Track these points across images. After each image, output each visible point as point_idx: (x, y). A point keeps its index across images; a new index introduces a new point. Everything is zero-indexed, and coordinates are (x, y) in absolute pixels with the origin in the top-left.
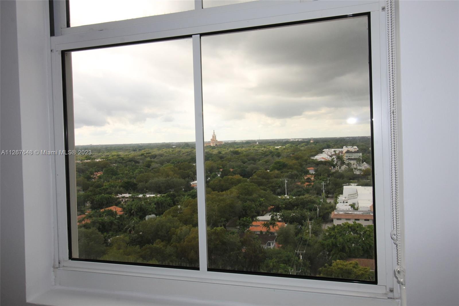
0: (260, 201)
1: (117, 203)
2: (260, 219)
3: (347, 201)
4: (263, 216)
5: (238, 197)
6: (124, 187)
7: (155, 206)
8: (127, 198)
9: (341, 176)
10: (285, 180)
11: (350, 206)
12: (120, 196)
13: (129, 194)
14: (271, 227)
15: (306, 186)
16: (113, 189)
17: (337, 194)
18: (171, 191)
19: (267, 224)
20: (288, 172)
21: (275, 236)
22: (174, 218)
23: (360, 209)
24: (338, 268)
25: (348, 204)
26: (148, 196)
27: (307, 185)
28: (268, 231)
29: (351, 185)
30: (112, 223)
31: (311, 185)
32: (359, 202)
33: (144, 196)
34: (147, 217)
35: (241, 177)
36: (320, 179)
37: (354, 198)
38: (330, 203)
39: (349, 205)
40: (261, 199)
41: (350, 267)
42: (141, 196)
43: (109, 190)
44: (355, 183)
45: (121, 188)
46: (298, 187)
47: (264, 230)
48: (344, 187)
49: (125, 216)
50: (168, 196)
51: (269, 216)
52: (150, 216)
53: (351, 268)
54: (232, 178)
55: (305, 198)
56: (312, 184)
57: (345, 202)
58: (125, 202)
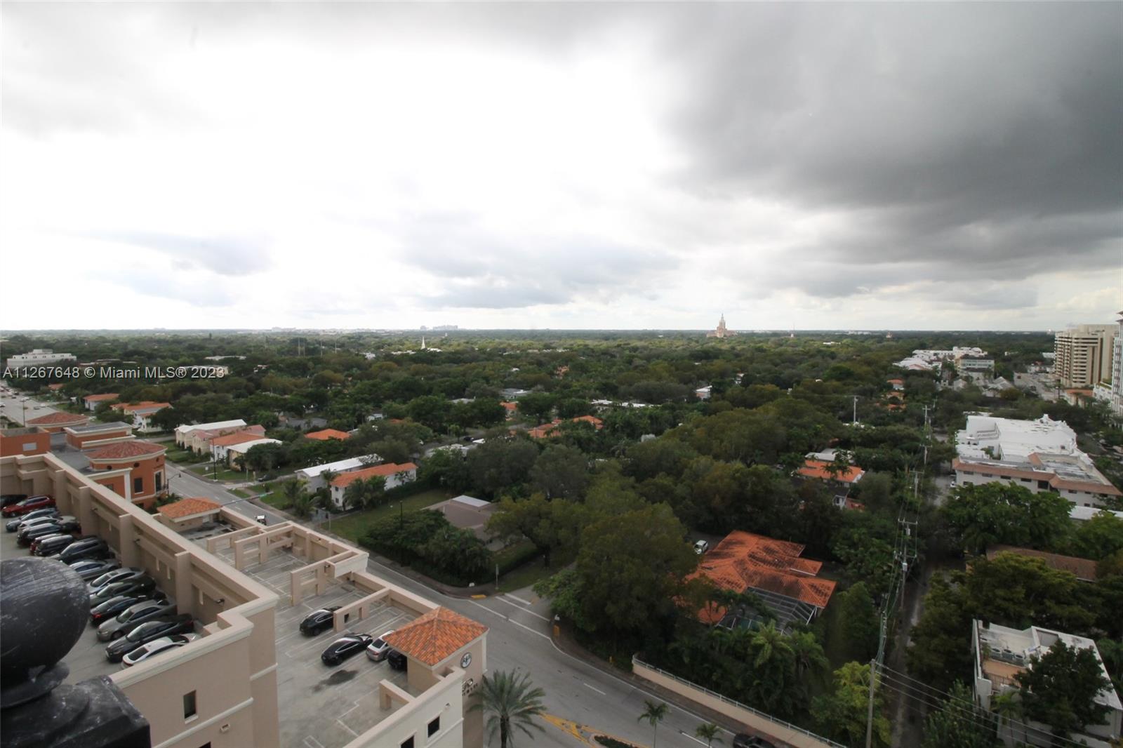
0: (815, 429)
1: (593, 413)
2: (820, 458)
3: (976, 442)
4: (820, 452)
5: (779, 418)
6: (601, 390)
7: (649, 421)
8: (606, 405)
9: (958, 397)
10: (854, 398)
11: (984, 452)
12: (596, 402)
13: (608, 400)
14: (839, 472)
15: (890, 410)
16: (587, 391)
17: (954, 427)
18: (666, 401)
19: (830, 468)
20: (857, 385)
21: (847, 489)
22: (684, 443)
23: (1005, 458)
24: (1010, 566)
25: (979, 447)
26: (636, 405)
27: (892, 409)
28: (832, 479)
29: (982, 415)
30: (590, 440)
31: (899, 408)
32: (1001, 445)
33: (630, 405)
34: (643, 438)
35: (778, 388)
36: (918, 401)
37: (991, 439)
38: (943, 442)
39: (981, 448)
40: (818, 426)
41: (1033, 567)
42: (625, 404)
43: (581, 393)
44: (989, 411)
45: (598, 392)
46: (876, 410)
47: (827, 475)
48: (969, 417)
49: (607, 431)
50: (664, 408)
51: (833, 453)
52: (647, 436)
53: (1036, 569)
54: (762, 389)
55: (898, 430)
56: (903, 407)
57: (972, 442)
58: (603, 411)
